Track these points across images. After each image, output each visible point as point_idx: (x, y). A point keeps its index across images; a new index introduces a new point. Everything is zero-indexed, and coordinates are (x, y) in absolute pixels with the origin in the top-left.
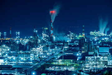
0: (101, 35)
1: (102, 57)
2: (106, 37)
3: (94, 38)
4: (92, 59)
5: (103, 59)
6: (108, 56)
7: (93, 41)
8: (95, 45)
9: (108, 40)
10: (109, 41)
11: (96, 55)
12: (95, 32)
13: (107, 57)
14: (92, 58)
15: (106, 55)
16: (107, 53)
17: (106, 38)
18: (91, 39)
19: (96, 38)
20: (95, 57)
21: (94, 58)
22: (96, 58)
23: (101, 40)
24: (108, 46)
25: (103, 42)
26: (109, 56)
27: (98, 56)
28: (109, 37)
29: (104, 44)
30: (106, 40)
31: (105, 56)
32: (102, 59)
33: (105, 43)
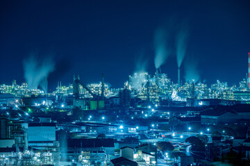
0: (31, 92)
1: (38, 154)
2: (45, 97)
3: (12, 103)
4: (11, 160)
5: (41, 158)
6: (55, 150)
7: (11, 109)
8: (15, 122)
9: (50, 108)
10: (55, 109)
11: (22, 150)
12: (13, 86)
13: (51, 154)
14: (10, 158)
15: (49, 147)
16: (52, 142)
17: (44, 102)
18: (5, 105)
19: (17, 101)
20: (20, 154)
21: (17, 158)
22: (20, 157)
23: (32, 108)
24: (53, 124)
25: (38, 113)
26: (57, 151)
27: (28, 152)
28: (53, 98)
29: (39, 119)
30: (44, 107)
31: (46, 151)
32: (39, 160)
33: (43, 115)
